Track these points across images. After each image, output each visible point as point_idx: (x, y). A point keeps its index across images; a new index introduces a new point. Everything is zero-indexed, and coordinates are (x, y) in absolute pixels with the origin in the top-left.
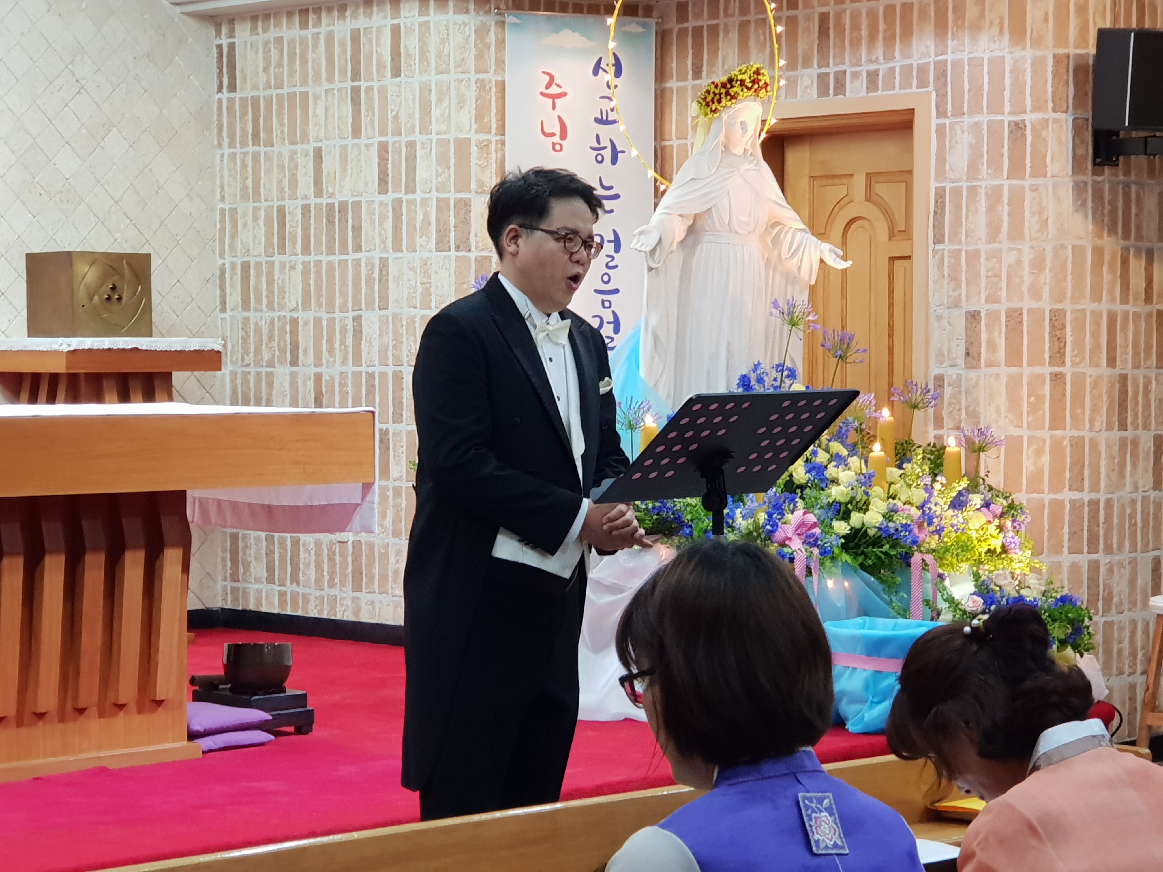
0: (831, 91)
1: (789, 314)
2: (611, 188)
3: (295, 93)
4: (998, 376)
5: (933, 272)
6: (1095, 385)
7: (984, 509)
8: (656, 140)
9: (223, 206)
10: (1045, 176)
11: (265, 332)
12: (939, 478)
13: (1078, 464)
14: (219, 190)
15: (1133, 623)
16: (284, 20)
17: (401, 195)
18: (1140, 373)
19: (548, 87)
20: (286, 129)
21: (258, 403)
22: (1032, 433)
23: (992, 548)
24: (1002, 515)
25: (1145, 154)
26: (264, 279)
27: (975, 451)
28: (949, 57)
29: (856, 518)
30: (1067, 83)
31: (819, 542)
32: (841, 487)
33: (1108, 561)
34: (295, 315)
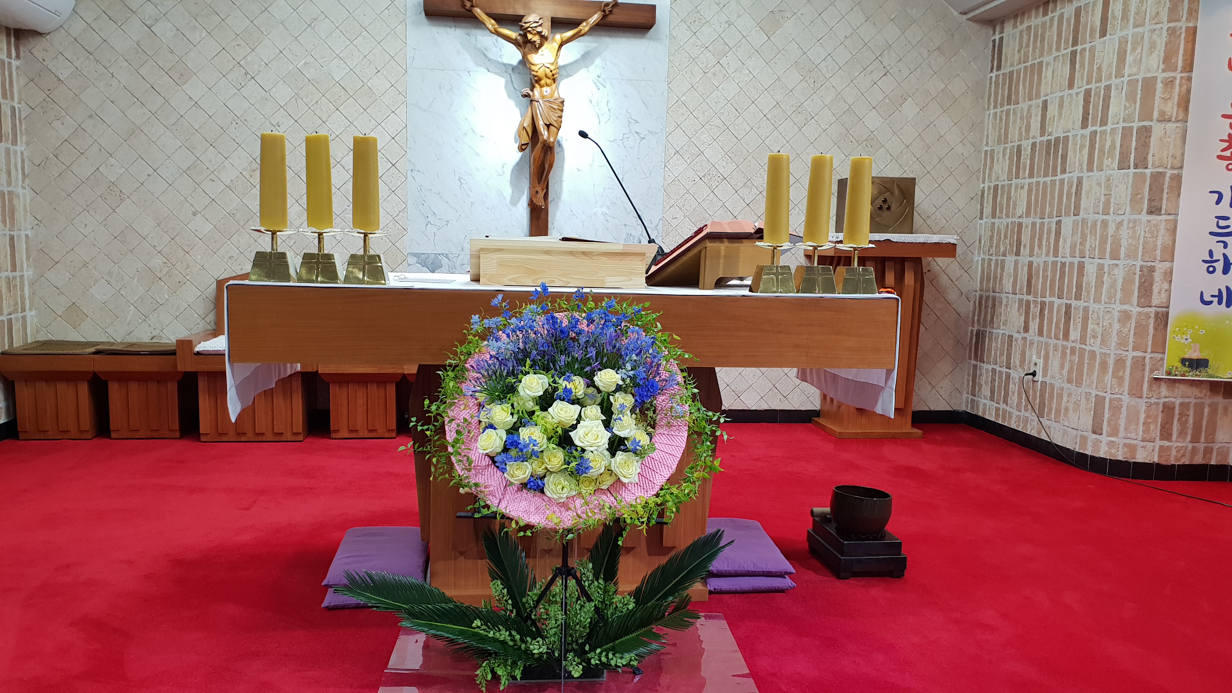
11: (1003, 232)
14: (985, 138)
16: (1034, 13)
17: (1097, 128)
20: (1027, 90)
26: (1005, 197)
34: (1020, 220)
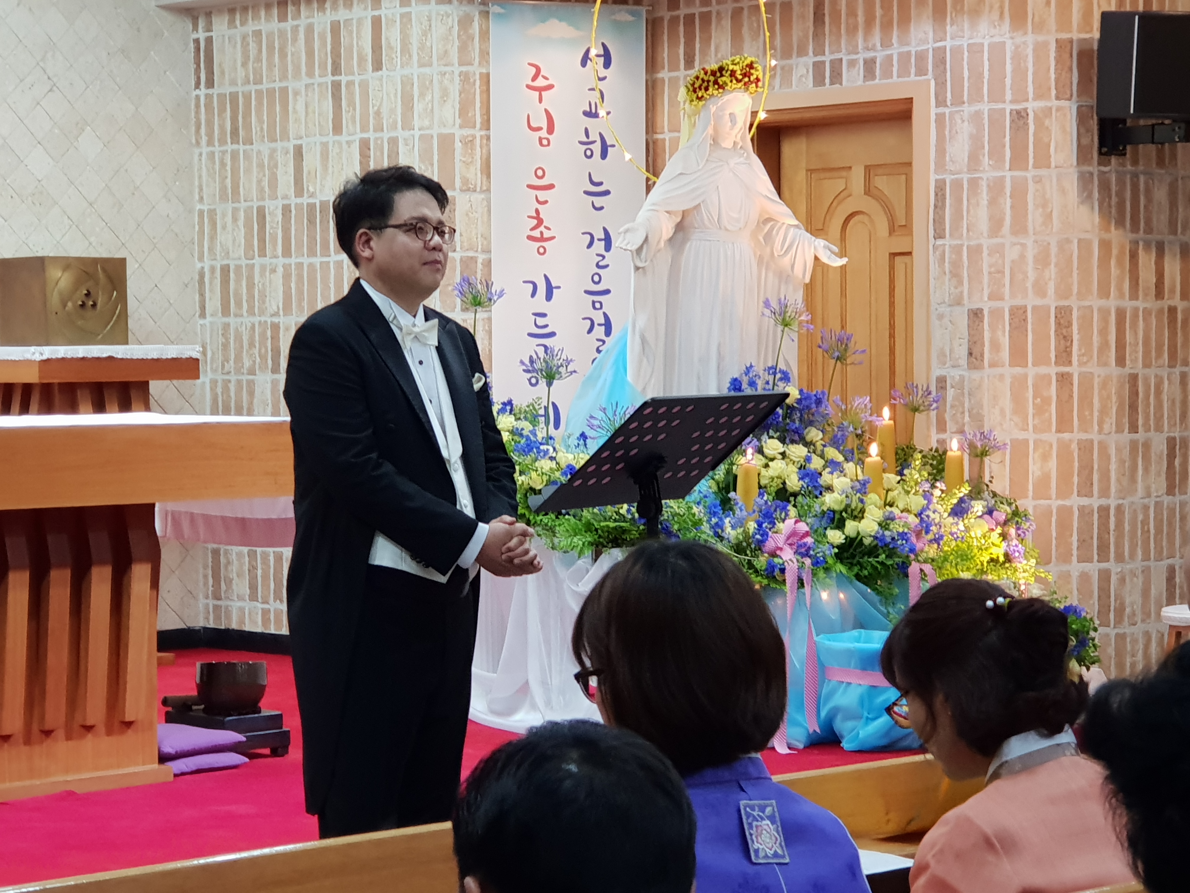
0: (827, 81)
1: (780, 315)
2: (600, 184)
3: (274, 89)
4: (1001, 377)
5: (933, 268)
6: (1104, 385)
7: (987, 517)
8: (647, 133)
9: (202, 207)
10: (1049, 167)
11: (245, 338)
12: (938, 484)
13: (1086, 469)
14: (197, 190)
15: (1147, 635)
16: (263, 13)
18: (1151, 372)
19: (534, 79)
20: (265, 126)
21: (239, 413)
22: (1038, 436)
23: (995, 557)
24: (1006, 523)
25: (1153, 143)
26: (244, 284)
27: (977, 456)
28: (948, 43)
29: (851, 526)
30: (1071, 69)
31: (812, 552)
32: (835, 495)
33: (1119, 570)
34: (276, 318)
